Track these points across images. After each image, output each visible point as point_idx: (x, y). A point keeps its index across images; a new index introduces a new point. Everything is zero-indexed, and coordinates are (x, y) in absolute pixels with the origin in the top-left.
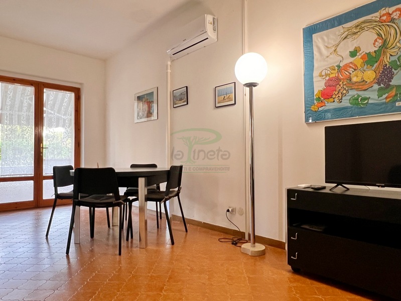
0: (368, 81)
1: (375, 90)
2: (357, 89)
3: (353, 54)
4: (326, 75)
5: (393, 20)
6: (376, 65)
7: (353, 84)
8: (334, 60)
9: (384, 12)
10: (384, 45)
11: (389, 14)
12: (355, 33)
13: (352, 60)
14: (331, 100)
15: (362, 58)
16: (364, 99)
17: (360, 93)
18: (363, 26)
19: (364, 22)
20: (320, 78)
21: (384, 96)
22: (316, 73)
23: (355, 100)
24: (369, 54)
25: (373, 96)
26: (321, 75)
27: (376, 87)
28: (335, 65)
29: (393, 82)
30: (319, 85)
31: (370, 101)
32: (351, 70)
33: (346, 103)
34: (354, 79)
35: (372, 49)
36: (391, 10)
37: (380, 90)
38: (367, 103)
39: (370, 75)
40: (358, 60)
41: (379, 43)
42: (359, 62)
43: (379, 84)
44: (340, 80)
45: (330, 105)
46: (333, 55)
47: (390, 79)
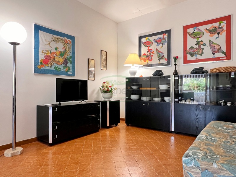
0: (61, 62)
1: (62, 66)
2: (57, 64)
3: (56, 49)
4: (45, 53)
5: (68, 43)
6: (63, 57)
7: (56, 61)
8: (48, 48)
9: (66, 39)
10: (65, 51)
11: (67, 41)
12: (57, 41)
13: (56, 51)
14: (47, 65)
15: (59, 52)
16: (59, 68)
17: (58, 66)
18: (60, 40)
19: (60, 38)
20: (42, 53)
21: (65, 69)
23: (56, 68)
24: (61, 52)
25: (62, 67)
26: (42, 52)
28: (49, 50)
29: (68, 65)
30: (42, 57)
31: (61, 70)
32: (55, 55)
33: (53, 68)
34: (56, 59)
37: (64, 66)
38: (60, 70)
39: (61, 60)
41: (64, 49)
42: (58, 54)
43: (64, 64)
44: (50, 57)
45: (46, 68)
46: (48, 46)
47: (67, 63)
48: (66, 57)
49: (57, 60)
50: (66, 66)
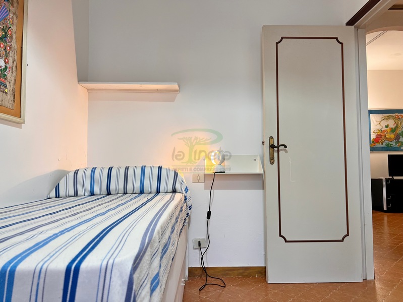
0: (392, 138)
2: (388, 141)
3: (387, 127)
4: (376, 133)
5: (399, 118)
6: (394, 133)
8: (379, 127)
10: (397, 126)
11: (398, 116)
12: (387, 119)
13: (386, 129)
14: (379, 143)
16: (391, 145)
17: (390, 142)
19: (390, 116)
20: (373, 134)
22: (372, 131)
23: (387, 145)
24: (392, 128)
25: (393, 144)
26: (374, 132)
27: (395, 141)
28: (380, 129)
29: (400, 140)
30: (373, 136)
31: (393, 146)
32: (386, 133)
33: (384, 145)
34: (387, 137)
35: (393, 127)
36: (399, 115)
37: (396, 142)
39: (392, 136)
40: (388, 129)
41: (395, 125)
42: (389, 130)
43: (396, 140)
44: (382, 136)
45: (378, 145)
46: (379, 125)
47: (399, 139)
48: (398, 132)
49: (389, 137)
50: (398, 142)
